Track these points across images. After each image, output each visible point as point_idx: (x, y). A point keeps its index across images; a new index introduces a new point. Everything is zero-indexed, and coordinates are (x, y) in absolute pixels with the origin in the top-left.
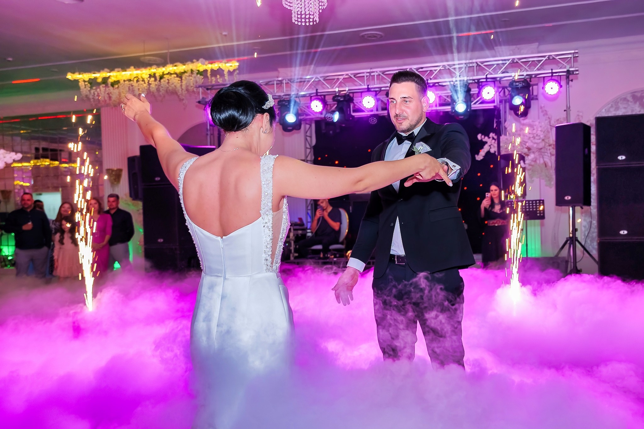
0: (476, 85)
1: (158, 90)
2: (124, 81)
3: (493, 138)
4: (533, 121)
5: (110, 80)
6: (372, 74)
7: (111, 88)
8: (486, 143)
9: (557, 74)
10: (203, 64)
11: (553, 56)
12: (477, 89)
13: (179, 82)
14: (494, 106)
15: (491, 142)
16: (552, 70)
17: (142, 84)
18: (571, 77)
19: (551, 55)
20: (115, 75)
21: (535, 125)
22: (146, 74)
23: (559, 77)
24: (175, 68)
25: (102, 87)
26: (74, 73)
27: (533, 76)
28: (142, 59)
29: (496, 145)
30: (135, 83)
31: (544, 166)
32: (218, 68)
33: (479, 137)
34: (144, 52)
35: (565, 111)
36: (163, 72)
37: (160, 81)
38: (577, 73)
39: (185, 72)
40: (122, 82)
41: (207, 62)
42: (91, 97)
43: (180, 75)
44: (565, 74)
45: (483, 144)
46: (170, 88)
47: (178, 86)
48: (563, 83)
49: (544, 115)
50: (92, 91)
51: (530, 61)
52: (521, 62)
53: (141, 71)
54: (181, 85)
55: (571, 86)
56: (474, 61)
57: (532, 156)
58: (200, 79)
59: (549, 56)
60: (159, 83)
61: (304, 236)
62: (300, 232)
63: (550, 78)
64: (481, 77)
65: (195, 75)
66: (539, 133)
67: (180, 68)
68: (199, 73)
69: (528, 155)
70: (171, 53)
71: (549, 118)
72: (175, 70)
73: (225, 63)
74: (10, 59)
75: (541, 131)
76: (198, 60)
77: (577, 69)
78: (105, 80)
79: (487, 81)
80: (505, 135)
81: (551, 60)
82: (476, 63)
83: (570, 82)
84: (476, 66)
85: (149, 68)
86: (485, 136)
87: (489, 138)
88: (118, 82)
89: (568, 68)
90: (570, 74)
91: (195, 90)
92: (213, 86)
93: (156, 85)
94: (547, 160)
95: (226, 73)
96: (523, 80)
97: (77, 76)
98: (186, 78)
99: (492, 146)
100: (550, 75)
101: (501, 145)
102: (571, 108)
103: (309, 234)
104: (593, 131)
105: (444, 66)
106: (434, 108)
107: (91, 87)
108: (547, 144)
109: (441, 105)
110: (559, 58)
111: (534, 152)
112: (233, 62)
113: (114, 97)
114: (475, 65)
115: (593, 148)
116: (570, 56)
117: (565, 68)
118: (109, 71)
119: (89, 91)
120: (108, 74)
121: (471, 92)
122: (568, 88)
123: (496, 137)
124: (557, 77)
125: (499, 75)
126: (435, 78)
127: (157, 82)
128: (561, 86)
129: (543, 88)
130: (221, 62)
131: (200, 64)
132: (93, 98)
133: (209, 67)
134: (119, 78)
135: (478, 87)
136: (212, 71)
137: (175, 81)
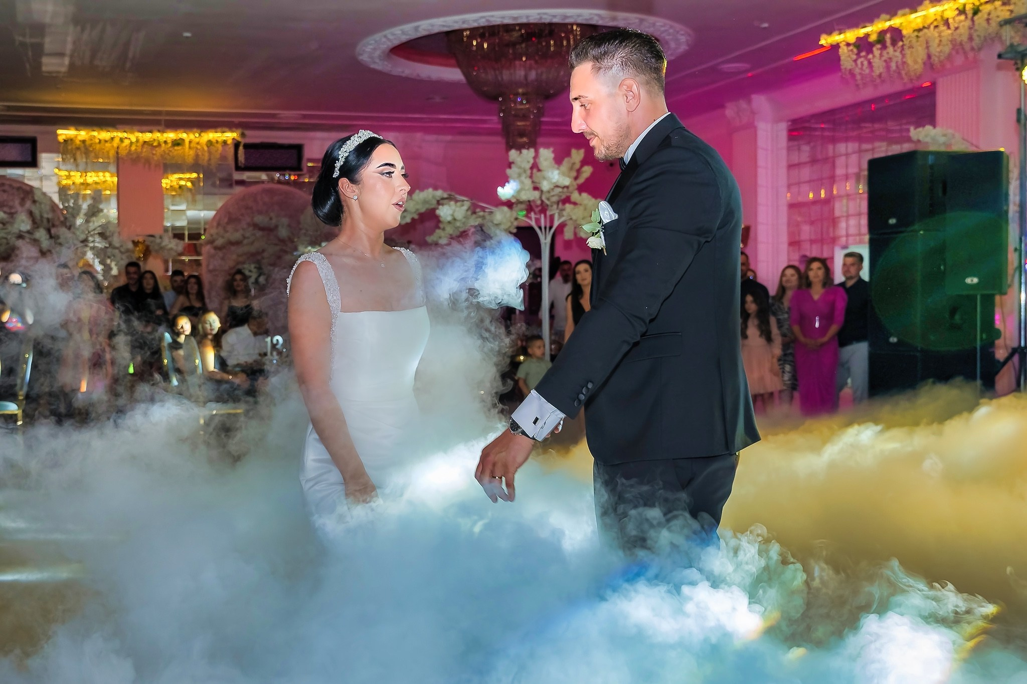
7: (890, 49)
17: (944, 32)
25: (876, 50)
26: (830, 33)
42: (857, 71)
50: (859, 62)
78: (891, 32)
93: (967, 28)
97: (836, 38)
107: (858, 54)
119: (855, 61)
132: (860, 74)
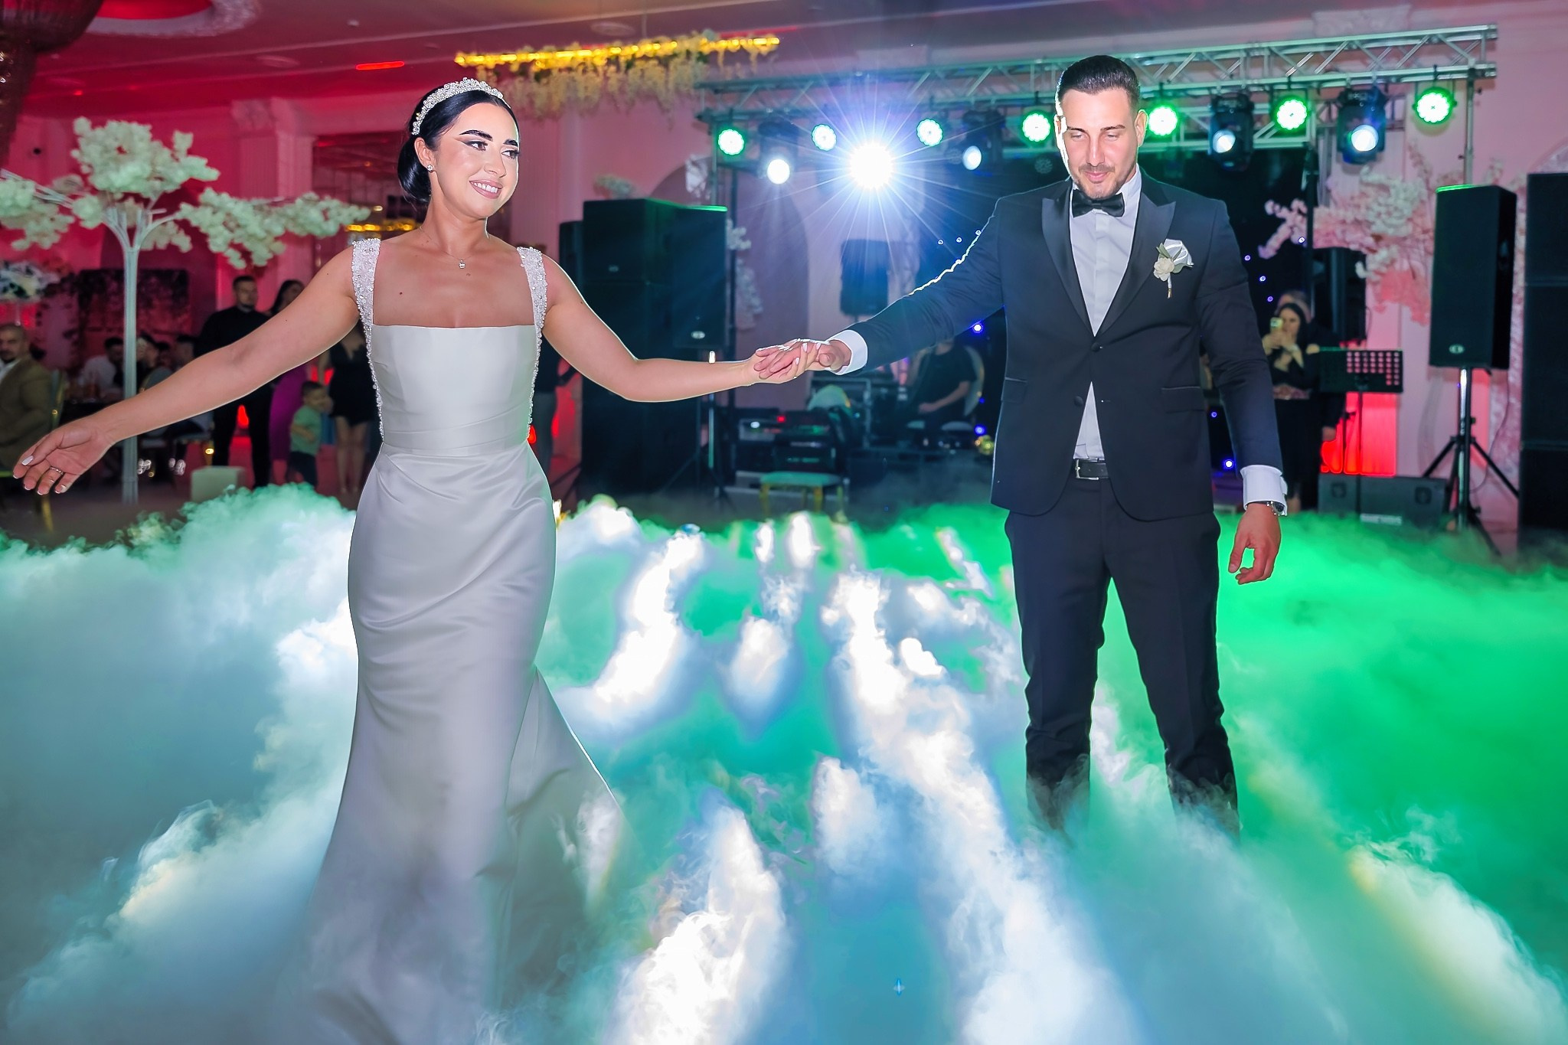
0: (1267, 96)
1: (622, 91)
2: (560, 70)
3: (1300, 212)
4: (1389, 178)
5: (534, 69)
6: (1047, 69)
7: (535, 84)
8: (1283, 221)
9: (1447, 77)
10: (710, 40)
11: (1440, 36)
12: (1267, 106)
13: (664, 75)
14: (1304, 143)
15: (1294, 220)
16: (1435, 67)
17: (591, 78)
18: (1478, 83)
19: (1435, 35)
20: (540, 58)
21: (1394, 187)
22: (602, 58)
23: (1451, 83)
24: (657, 47)
25: (518, 81)
26: (467, 51)
27: (1393, 80)
28: (594, 27)
29: (1304, 227)
30: (578, 75)
31: (1411, 277)
32: (739, 48)
33: (1270, 207)
34: (600, 12)
35: (1460, 157)
36: (633, 55)
37: (626, 72)
38: (1493, 74)
39: (675, 55)
40: (555, 72)
41: (718, 35)
43: (664, 61)
44: (1464, 76)
45: (1276, 222)
46: (645, 88)
47: (661, 82)
48: (1460, 96)
49: (1415, 165)
51: (1387, 47)
52: (1368, 49)
53: (593, 51)
54: (666, 82)
55: (1478, 104)
56: (1264, 45)
57: (1383, 254)
58: (701, 71)
59: (1431, 36)
60: (625, 76)
61: (892, 398)
62: (884, 391)
63: (1431, 84)
64: (1278, 79)
65: (693, 61)
66: (1400, 203)
67: (669, 46)
68: (702, 57)
69: (1374, 252)
70: (651, 17)
71: (1426, 171)
72: (656, 51)
73: (753, 39)
74: (354, 23)
75: (1406, 200)
76: (700, 31)
77: (1492, 66)
78: (525, 67)
79: (1290, 89)
80: (1327, 205)
81: (1435, 45)
82: (1269, 49)
83: (1476, 96)
84: (1269, 56)
85: (607, 45)
86: (1281, 208)
87: (1291, 210)
88: (545, 73)
89: (1472, 62)
90: (1477, 77)
91: (692, 92)
92: (727, 84)
93: (619, 80)
94: (1417, 264)
95: (753, 58)
96: (1369, 88)
97: (476, 59)
98: (675, 68)
99: (1296, 229)
100: (1431, 78)
101: (1316, 226)
102: (1475, 153)
103: (903, 397)
104: (1521, 204)
105: (1199, 54)
106: (1174, 144)
108: (1419, 230)
109: (1189, 137)
110: (1454, 42)
111: (1388, 246)
112: (769, 35)
113: (539, 102)
114: (1266, 53)
115: (1521, 241)
116: (1478, 37)
117: (1466, 63)
118: (531, 49)
120: (531, 57)
121: (1256, 112)
122: (1470, 109)
123: (1304, 210)
124: (1445, 83)
125: (1316, 75)
126: (1179, 79)
127: (621, 75)
128: (1454, 104)
129: (1415, 107)
130: (745, 36)
131: (704, 41)
133: (723, 45)
134: (552, 64)
135: (1271, 102)
136: (727, 52)
137: (654, 70)
